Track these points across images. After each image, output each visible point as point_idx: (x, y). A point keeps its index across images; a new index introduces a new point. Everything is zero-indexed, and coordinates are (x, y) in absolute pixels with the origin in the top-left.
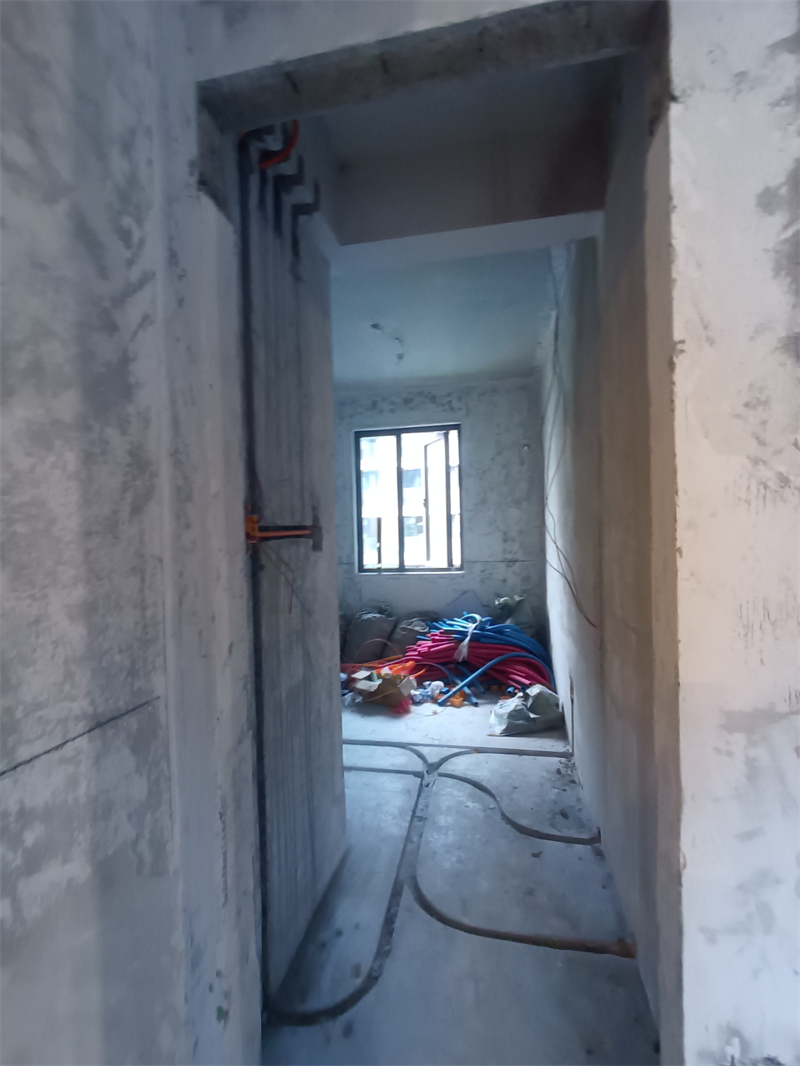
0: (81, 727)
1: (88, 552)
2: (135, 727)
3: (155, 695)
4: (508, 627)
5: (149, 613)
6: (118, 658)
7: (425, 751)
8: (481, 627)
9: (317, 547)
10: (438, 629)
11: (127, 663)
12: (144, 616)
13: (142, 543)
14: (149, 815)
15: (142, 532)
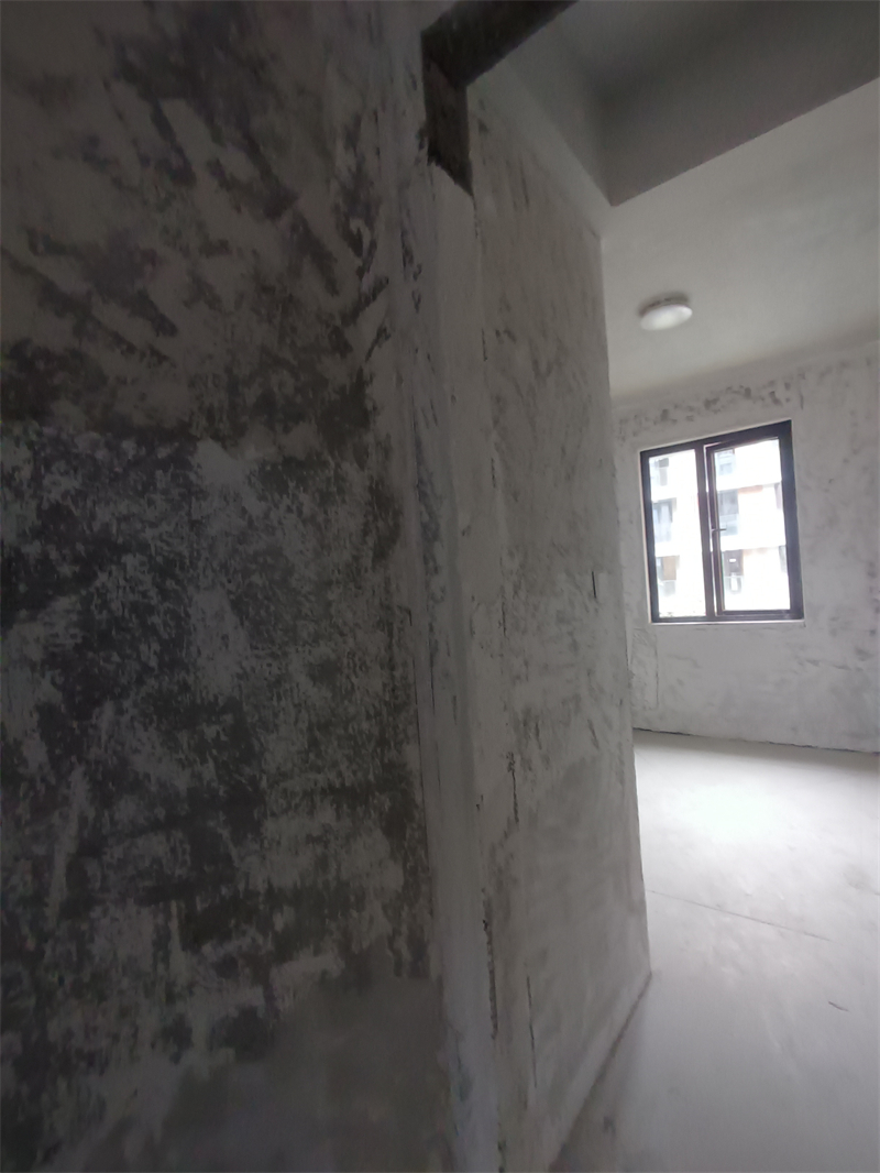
2: (387, 805)
3: (408, 769)
11: (376, 731)
12: (393, 677)
13: (387, 591)
14: (406, 908)
15: (387, 581)
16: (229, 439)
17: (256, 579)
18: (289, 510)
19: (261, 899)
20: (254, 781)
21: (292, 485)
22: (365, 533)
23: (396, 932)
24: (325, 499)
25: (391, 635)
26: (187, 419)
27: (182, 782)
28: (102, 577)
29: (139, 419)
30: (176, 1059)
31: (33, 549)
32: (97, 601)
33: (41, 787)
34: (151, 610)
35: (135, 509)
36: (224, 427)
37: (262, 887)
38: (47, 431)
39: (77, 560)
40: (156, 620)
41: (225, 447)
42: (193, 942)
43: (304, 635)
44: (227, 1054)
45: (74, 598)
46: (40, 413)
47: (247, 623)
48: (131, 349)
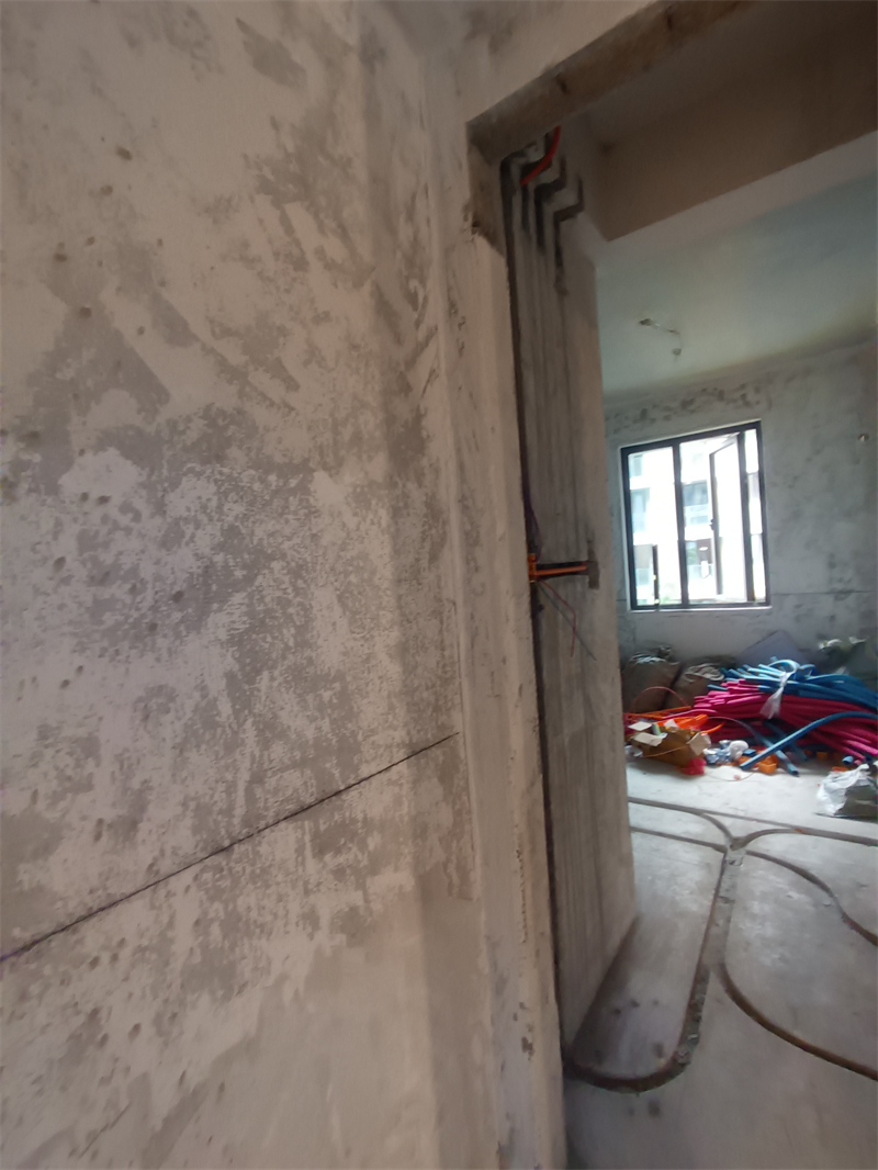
0: (401, 754)
1: (400, 598)
2: (441, 758)
3: (455, 730)
4: (839, 678)
5: (447, 653)
6: (425, 695)
7: (726, 822)
8: (799, 676)
9: (594, 584)
10: (737, 677)
11: (432, 699)
12: (443, 656)
13: (439, 587)
14: (455, 842)
15: (439, 578)
16: (334, 469)
17: (353, 578)
18: (372, 523)
19: (360, 825)
20: (354, 735)
21: (374, 502)
22: (423, 540)
23: (448, 860)
24: (396, 513)
25: (442, 622)
26: (307, 456)
27: (310, 734)
28: (260, 578)
29: (279, 459)
30: (311, 936)
31: (219, 558)
32: (257, 597)
33: (228, 731)
34: (289, 603)
35: (278, 527)
36: (330, 459)
37: (360, 816)
38: (226, 470)
39: (244, 567)
40: (291, 610)
41: (331, 476)
42: (320, 852)
43: (384, 621)
44: (341, 938)
45: (244, 594)
46: (220, 458)
47: (347, 613)
48: (272, 404)
